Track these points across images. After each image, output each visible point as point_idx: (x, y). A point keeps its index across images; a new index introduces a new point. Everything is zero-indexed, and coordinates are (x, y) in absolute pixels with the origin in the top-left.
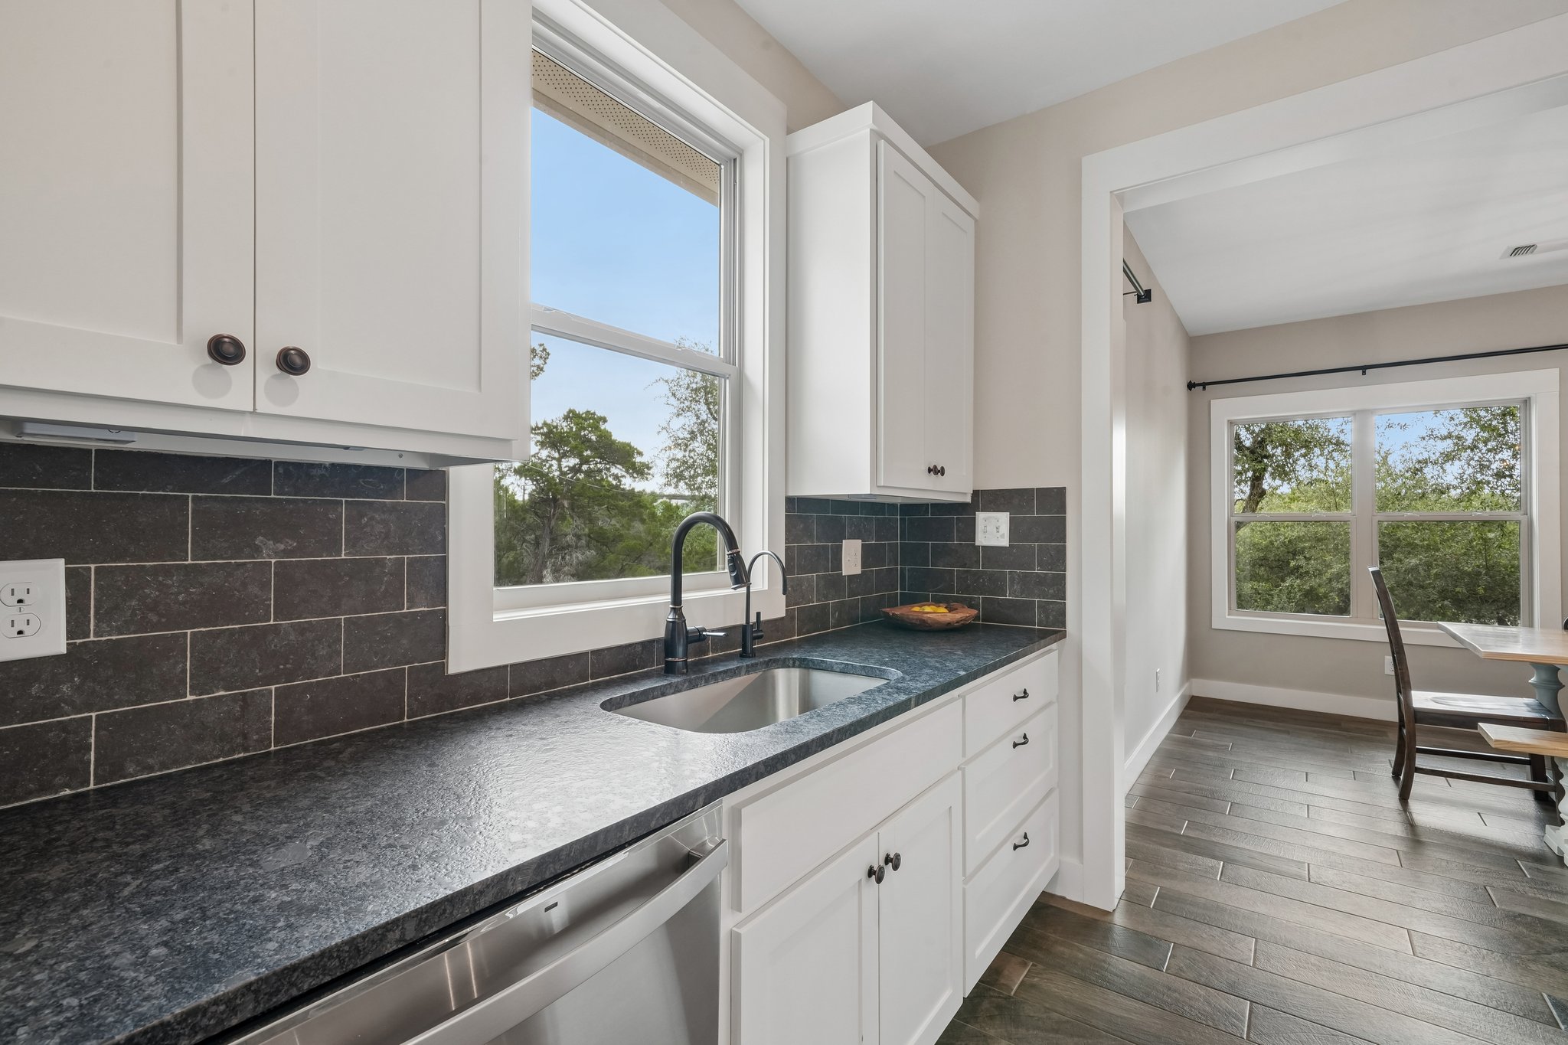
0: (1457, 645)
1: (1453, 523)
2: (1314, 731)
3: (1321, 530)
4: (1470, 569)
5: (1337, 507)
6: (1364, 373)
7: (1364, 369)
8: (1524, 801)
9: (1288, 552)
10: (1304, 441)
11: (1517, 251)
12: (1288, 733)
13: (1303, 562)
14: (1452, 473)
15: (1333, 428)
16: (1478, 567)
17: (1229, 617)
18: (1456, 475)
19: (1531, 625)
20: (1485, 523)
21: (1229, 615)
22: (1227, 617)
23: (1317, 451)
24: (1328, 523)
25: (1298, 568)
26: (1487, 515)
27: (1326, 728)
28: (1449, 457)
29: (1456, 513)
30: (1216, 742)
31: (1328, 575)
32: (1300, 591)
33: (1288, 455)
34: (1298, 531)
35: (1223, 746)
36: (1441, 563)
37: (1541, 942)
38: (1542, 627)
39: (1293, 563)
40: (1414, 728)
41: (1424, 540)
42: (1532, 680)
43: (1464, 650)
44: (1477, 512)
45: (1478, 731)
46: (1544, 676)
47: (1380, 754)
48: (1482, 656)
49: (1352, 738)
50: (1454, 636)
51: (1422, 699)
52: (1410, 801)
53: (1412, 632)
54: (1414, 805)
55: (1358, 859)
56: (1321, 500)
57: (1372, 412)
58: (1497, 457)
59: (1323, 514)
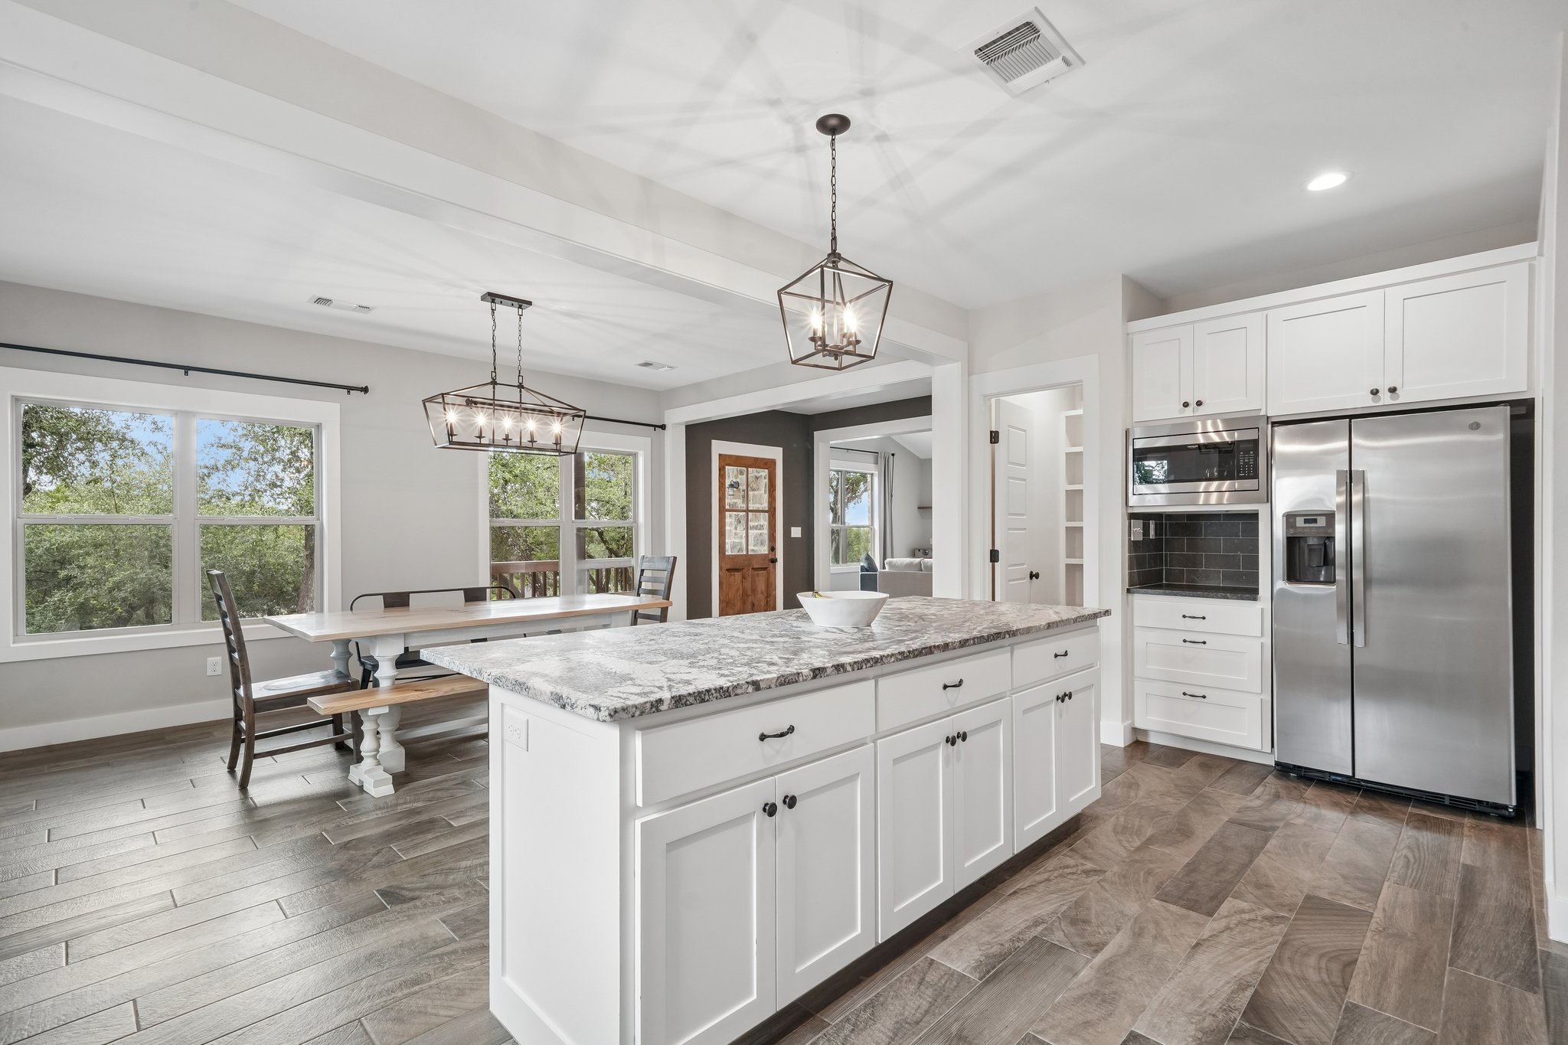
0: (287, 634)
1: (232, 527)
2: (137, 754)
3: (101, 535)
4: (248, 569)
5: (118, 509)
6: (186, 373)
7: (187, 369)
8: (328, 753)
9: (54, 561)
10: (89, 433)
11: (319, 300)
12: (108, 765)
13: (76, 572)
14: (235, 480)
15: (118, 421)
16: (254, 566)
17: (15, 645)
18: (239, 483)
19: (322, 611)
20: (264, 527)
21: (14, 643)
22: (12, 645)
23: (99, 446)
24: (109, 527)
25: (68, 579)
26: (267, 519)
27: (150, 746)
28: (231, 465)
29: (238, 518)
30: (9, 807)
31: (109, 585)
32: (71, 604)
33: (60, 446)
34: (67, 538)
35: (23, 807)
36: (222, 565)
37: (365, 855)
38: (330, 611)
39: (63, 574)
40: (253, 718)
41: (207, 543)
42: (333, 655)
43: (295, 637)
44: (254, 516)
45: (308, 704)
46: (341, 649)
47: (212, 754)
48: (312, 640)
49: (180, 748)
50: (283, 628)
51: (260, 690)
52: (249, 788)
53: (253, 628)
54: (252, 789)
55: (218, 861)
56: (97, 502)
57: (194, 414)
58: (270, 469)
59: (100, 516)
